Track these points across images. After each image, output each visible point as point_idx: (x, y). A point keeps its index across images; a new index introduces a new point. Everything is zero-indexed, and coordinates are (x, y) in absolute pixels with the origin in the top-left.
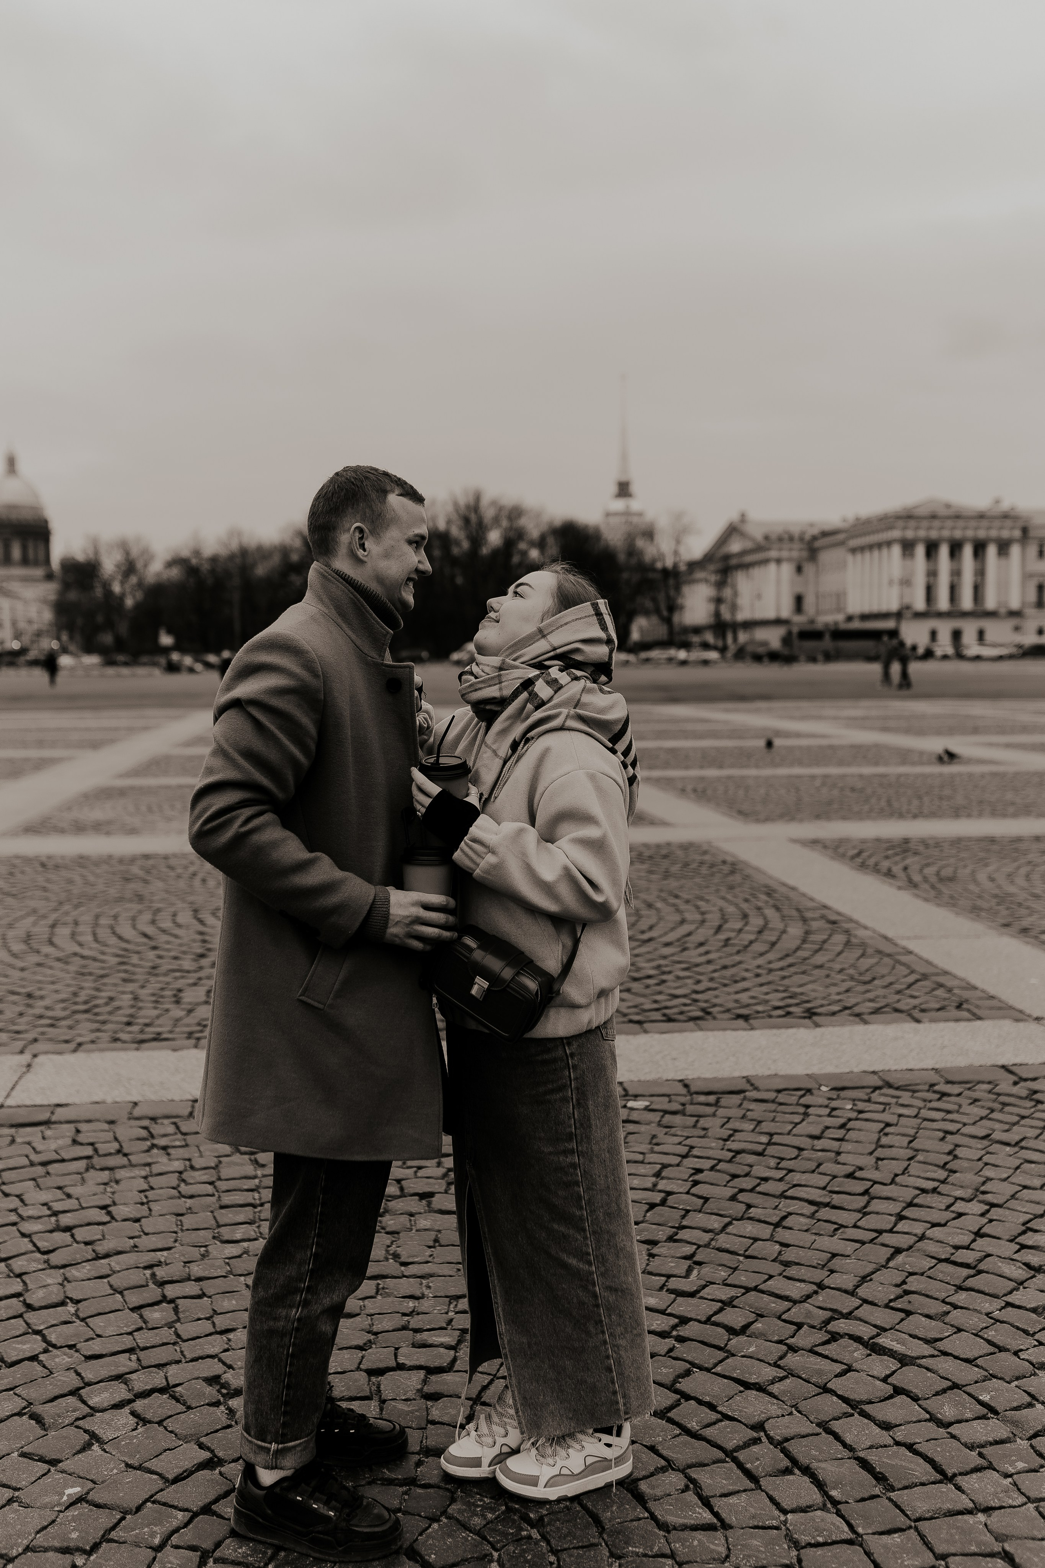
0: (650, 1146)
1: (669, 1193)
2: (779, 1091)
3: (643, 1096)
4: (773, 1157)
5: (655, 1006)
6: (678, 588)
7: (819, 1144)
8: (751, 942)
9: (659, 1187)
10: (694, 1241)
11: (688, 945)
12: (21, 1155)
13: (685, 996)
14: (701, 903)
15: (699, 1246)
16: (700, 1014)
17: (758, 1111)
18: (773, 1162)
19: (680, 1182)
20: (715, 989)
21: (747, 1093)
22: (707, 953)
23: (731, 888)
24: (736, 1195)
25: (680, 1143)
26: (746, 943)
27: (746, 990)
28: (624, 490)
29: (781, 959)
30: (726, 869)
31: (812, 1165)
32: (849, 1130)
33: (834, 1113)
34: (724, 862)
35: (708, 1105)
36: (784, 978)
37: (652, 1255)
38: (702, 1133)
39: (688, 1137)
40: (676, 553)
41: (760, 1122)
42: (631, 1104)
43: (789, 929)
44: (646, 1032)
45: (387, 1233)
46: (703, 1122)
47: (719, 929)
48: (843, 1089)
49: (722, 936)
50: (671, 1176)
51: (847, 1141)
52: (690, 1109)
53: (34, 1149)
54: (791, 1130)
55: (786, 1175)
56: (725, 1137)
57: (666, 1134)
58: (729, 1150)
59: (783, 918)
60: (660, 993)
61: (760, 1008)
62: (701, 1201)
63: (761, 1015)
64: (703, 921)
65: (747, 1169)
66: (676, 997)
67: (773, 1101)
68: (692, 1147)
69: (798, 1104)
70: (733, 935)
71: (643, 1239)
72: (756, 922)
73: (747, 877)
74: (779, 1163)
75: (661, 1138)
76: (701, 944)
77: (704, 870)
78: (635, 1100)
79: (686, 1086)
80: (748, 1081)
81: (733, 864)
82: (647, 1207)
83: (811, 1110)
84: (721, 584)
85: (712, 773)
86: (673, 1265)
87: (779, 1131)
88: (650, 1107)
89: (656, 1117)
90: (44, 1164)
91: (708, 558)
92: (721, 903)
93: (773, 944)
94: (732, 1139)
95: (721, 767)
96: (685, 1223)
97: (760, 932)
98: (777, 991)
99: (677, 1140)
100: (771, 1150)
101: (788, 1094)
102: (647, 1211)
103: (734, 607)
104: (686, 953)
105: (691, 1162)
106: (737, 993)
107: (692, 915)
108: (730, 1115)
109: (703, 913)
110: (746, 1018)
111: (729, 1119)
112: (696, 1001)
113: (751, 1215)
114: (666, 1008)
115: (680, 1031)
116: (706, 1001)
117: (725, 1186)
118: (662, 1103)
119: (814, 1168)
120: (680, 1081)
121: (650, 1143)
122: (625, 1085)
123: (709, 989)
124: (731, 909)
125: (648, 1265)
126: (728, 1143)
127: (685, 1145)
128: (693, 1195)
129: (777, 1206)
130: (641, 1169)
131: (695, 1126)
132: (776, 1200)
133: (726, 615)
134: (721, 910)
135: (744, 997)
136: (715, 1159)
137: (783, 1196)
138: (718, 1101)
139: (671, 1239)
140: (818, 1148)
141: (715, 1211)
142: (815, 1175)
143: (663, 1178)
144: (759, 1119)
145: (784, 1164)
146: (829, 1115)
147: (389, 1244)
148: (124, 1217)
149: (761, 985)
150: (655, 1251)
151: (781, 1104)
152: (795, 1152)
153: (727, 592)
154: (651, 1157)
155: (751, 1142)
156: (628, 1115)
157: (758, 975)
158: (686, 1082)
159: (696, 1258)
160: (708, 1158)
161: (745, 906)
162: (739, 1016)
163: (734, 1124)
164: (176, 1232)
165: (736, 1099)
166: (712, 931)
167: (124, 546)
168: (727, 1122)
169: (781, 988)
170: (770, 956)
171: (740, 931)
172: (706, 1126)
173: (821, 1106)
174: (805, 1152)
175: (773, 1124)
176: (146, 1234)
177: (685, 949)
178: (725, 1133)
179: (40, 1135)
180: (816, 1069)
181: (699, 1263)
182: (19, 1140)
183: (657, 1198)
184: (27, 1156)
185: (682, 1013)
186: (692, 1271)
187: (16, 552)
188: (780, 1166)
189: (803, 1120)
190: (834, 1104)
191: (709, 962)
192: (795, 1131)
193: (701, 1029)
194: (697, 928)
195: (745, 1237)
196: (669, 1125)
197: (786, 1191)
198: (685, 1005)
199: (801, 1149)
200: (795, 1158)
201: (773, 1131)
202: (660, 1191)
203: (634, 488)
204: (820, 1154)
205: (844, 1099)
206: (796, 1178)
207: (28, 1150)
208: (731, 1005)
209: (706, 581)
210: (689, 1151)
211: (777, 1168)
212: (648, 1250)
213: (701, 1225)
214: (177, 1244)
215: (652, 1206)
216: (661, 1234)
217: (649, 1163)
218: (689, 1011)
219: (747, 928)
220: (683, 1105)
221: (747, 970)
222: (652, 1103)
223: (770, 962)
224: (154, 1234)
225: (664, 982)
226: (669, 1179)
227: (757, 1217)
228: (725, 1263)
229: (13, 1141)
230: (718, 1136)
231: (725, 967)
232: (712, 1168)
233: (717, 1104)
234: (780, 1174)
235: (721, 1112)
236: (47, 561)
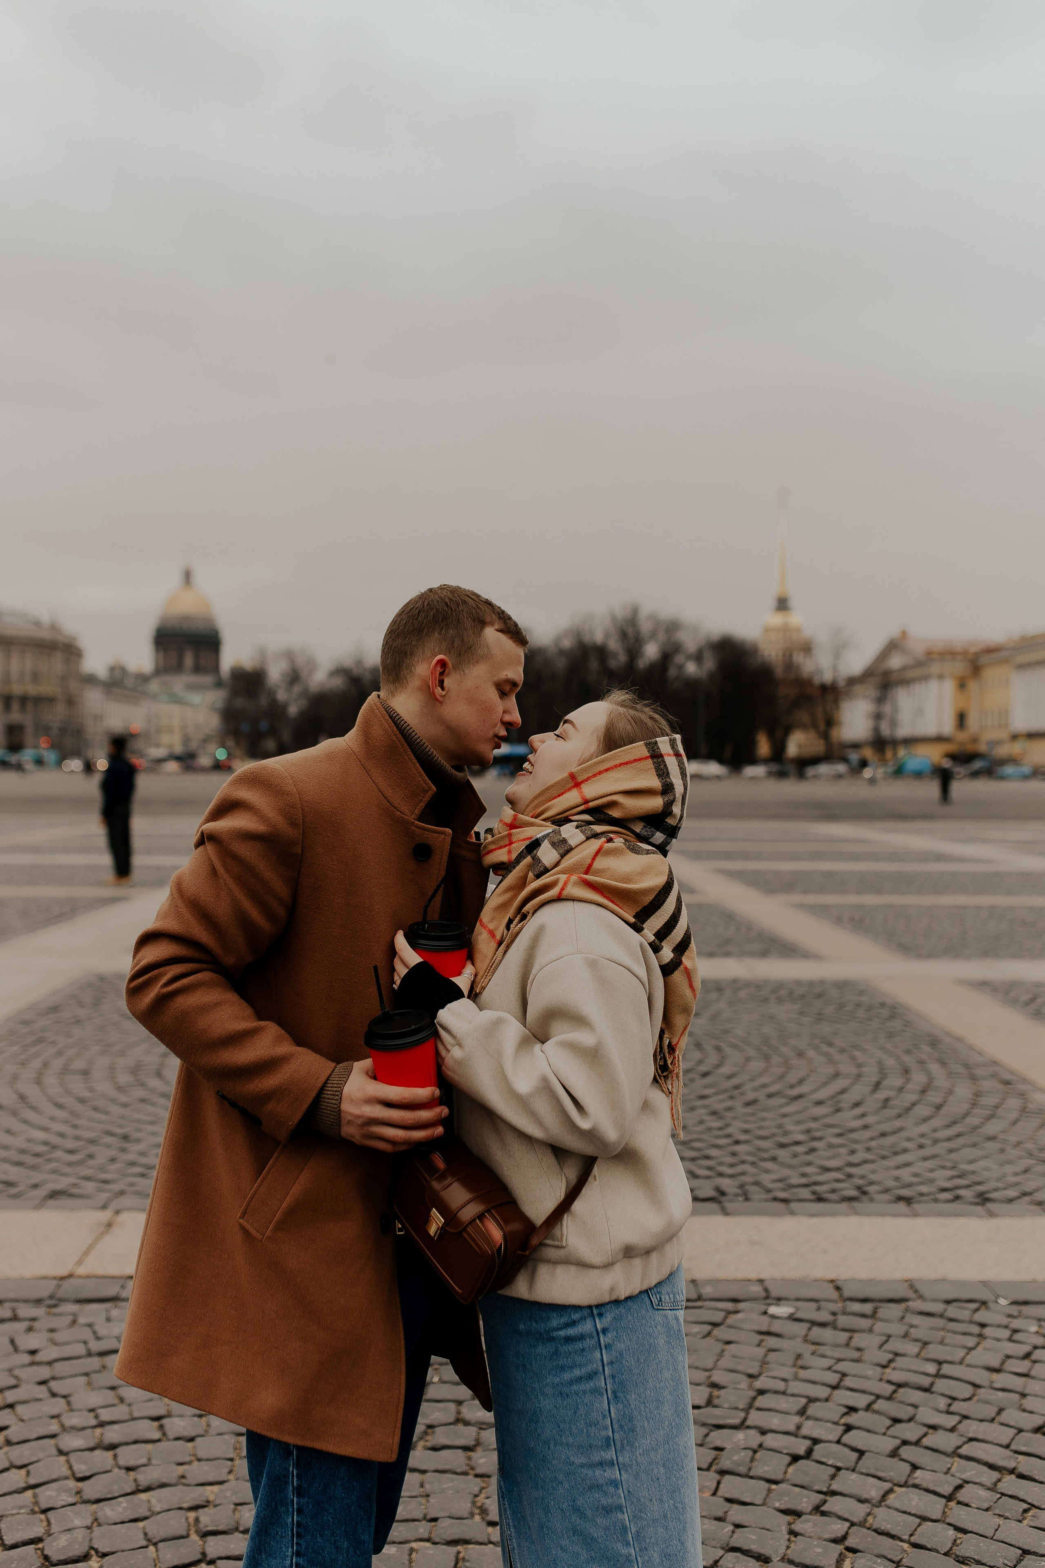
0: (794, 1370)
1: (816, 1441)
2: (948, 1302)
3: (787, 1299)
4: (943, 1395)
5: (804, 1181)
6: (836, 702)
7: (1000, 1380)
8: (914, 1104)
9: (805, 1431)
10: (846, 1516)
11: (842, 1105)
12: (78, 1342)
13: (838, 1169)
14: (857, 1053)
15: (853, 1524)
16: (854, 1193)
17: (923, 1327)
18: (942, 1403)
19: (829, 1425)
20: (872, 1162)
21: (910, 1303)
22: (863, 1115)
23: (891, 1036)
24: (898, 1448)
25: (829, 1368)
26: (907, 1104)
27: (907, 1165)
28: (782, 605)
29: (948, 1126)
30: (885, 1012)
31: (991, 1412)
32: (1035, 1362)
33: (1017, 1337)
34: (883, 1005)
35: (863, 1316)
36: (951, 1151)
37: (793, 1533)
38: (856, 1355)
39: (839, 1360)
40: (835, 668)
41: (926, 1344)
42: (773, 1310)
43: (957, 1089)
44: (792, 1213)
45: (476, 1476)
46: (859, 1340)
47: (877, 1086)
48: (1026, 1303)
49: (881, 1095)
50: (819, 1415)
51: (1033, 1378)
52: (843, 1321)
53: (95, 1333)
54: (963, 1359)
55: (960, 1422)
56: (884, 1363)
57: (813, 1353)
58: (889, 1382)
59: (950, 1074)
60: (809, 1164)
61: (924, 1189)
62: (855, 1455)
63: (925, 1198)
64: (859, 1076)
65: (910, 1411)
66: (827, 1170)
67: (941, 1316)
68: (844, 1375)
69: (971, 1322)
70: (892, 1093)
71: (783, 1507)
72: (918, 1078)
73: (907, 1024)
74: (950, 1405)
75: (808, 1360)
76: (857, 1105)
77: (861, 1013)
78: (778, 1305)
79: (838, 1288)
80: (912, 1286)
81: (893, 1008)
82: (788, 1459)
83: (987, 1331)
84: (880, 700)
85: (869, 900)
86: (819, 1550)
87: (949, 1358)
88: (795, 1316)
89: (800, 1329)
90: (102, 1354)
91: (867, 675)
92: (879, 1054)
93: (938, 1107)
94: (893, 1365)
95: (879, 892)
96: (835, 1487)
97: (923, 1092)
98: (943, 1167)
99: (827, 1363)
100: (941, 1385)
101: (960, 1308)
102: (789, 1465)
103: (894, 724)
104: (839, 1115)
105: (844, 1397)
106: (898, 1167)
107: (846, 1068)
108: (890, 1332)
109: (859, 1066)
110: (908, 1201)
111: (889, 1336)
112: (850, 1176)
113: (917, 1482)
114: (816, 1183)
115: (833, 1214)
116: (862, 1177)
117: (884, 1434)
118: (808, 1311)
119: (993, 1415)
120: (832, 1281)
121: (794, 1365)
122: (768, 1284)
123: (865, 1162)
124: (890, 1062)
125: (788, 1547)
126: (888, 1370)
127: (836, 1372)
128: (845, 1445)
129: (949, 1469)
130: (784, 1403)
131: (847, 1345)
132: (947, 1459)
133: (886, 730)
134: (880, 1063)
135: (905, 1174)
136: (871, 1394)
137: (955, 1453)
138: (875, 1312)
139: (818, 1510)
140: (998, 1385)
141: (872, 1471)
142: (995, 1426)
143: (808, 1418)
144: (925, 1339)
145: (957, 1407)
146: (1010, 1340)
147: (476, 1492)
148: (177, 1435)
149: (926, 1159)
150: (798, 1527)
151: (952, 1320)
152: (968, 1391)
153: (887, 708)
154: (795, 1387)
155: (916, 1372)
156: (770, 1325)
157: (921, 1147)
158: (839, 1284)
159: (849, 1542)
160: (864, 1392)
161: (906, 1059)
162: (900, 1199)
163: (895, 1345)
164: (231, 1460)
165: (895, 1310)
166: (870, 1088)
167: (289, 655)
168: (887, 1341)
169: (949, 1164)
170: (936, 1123)
171: (901, 1090)
172: (861, 1345)
173: (999, 1326)
174: (982, 1390)
175: (941, 1347)
176: (199, 1460)
177: (838, 1110)
178: (884, 1357)
179: (104, 1315)
180: (991, 1274)
181: (853, 1551)
182: (82, 1320)
183: (801, 1447)
184: (85, 1343)
185: (833, 1191)
186: (843, 1560)
187: (189, 660)
188: (952, 1409)
189: (978, 1344)
190: (1016, 1324)
191: (866, 1127)
192: (969, 1359)
193: (857, 1213)
194: (853, 1084)
195: (910, 1514)
196: (817, 1340)
197: (960, 1447)
198: (838, 1181)
199: (976, 1386)
200: (969, 1399)
201: (942, 1357)
202: (805, 1437)
203: (793, 603)
204: (1000, 1394)
205: (1027, 1317)
206: (972, 1428)
207: (87, 1334)
208: (891, 1183)
209: (865, 697)
210: (841, 1380)
211: (949, 1413)
212: (789, 1524)
213: (854, 1491)
214: (231, 1477)
215: (795, 1458)
216: (805, 1501)
217: (793, 1395)
218: (843, 1189)
219: (909, 1086)
220: (834, 1314)
221: (909, 1139)
222: (797, 1309)
223: (935, 1130)
224: (207, 1460)
225: (813, 1150)
226: (817, 1419)
227: (925, 1485)
228: (885, 1553)
229: (74, 1322)
230: (876, 1361)
231: (883, 1135)
232: (868, 1408)
233: (873, 1315)
234: (952, 1421)
235: (879, 1327)
236: (216, 668)
